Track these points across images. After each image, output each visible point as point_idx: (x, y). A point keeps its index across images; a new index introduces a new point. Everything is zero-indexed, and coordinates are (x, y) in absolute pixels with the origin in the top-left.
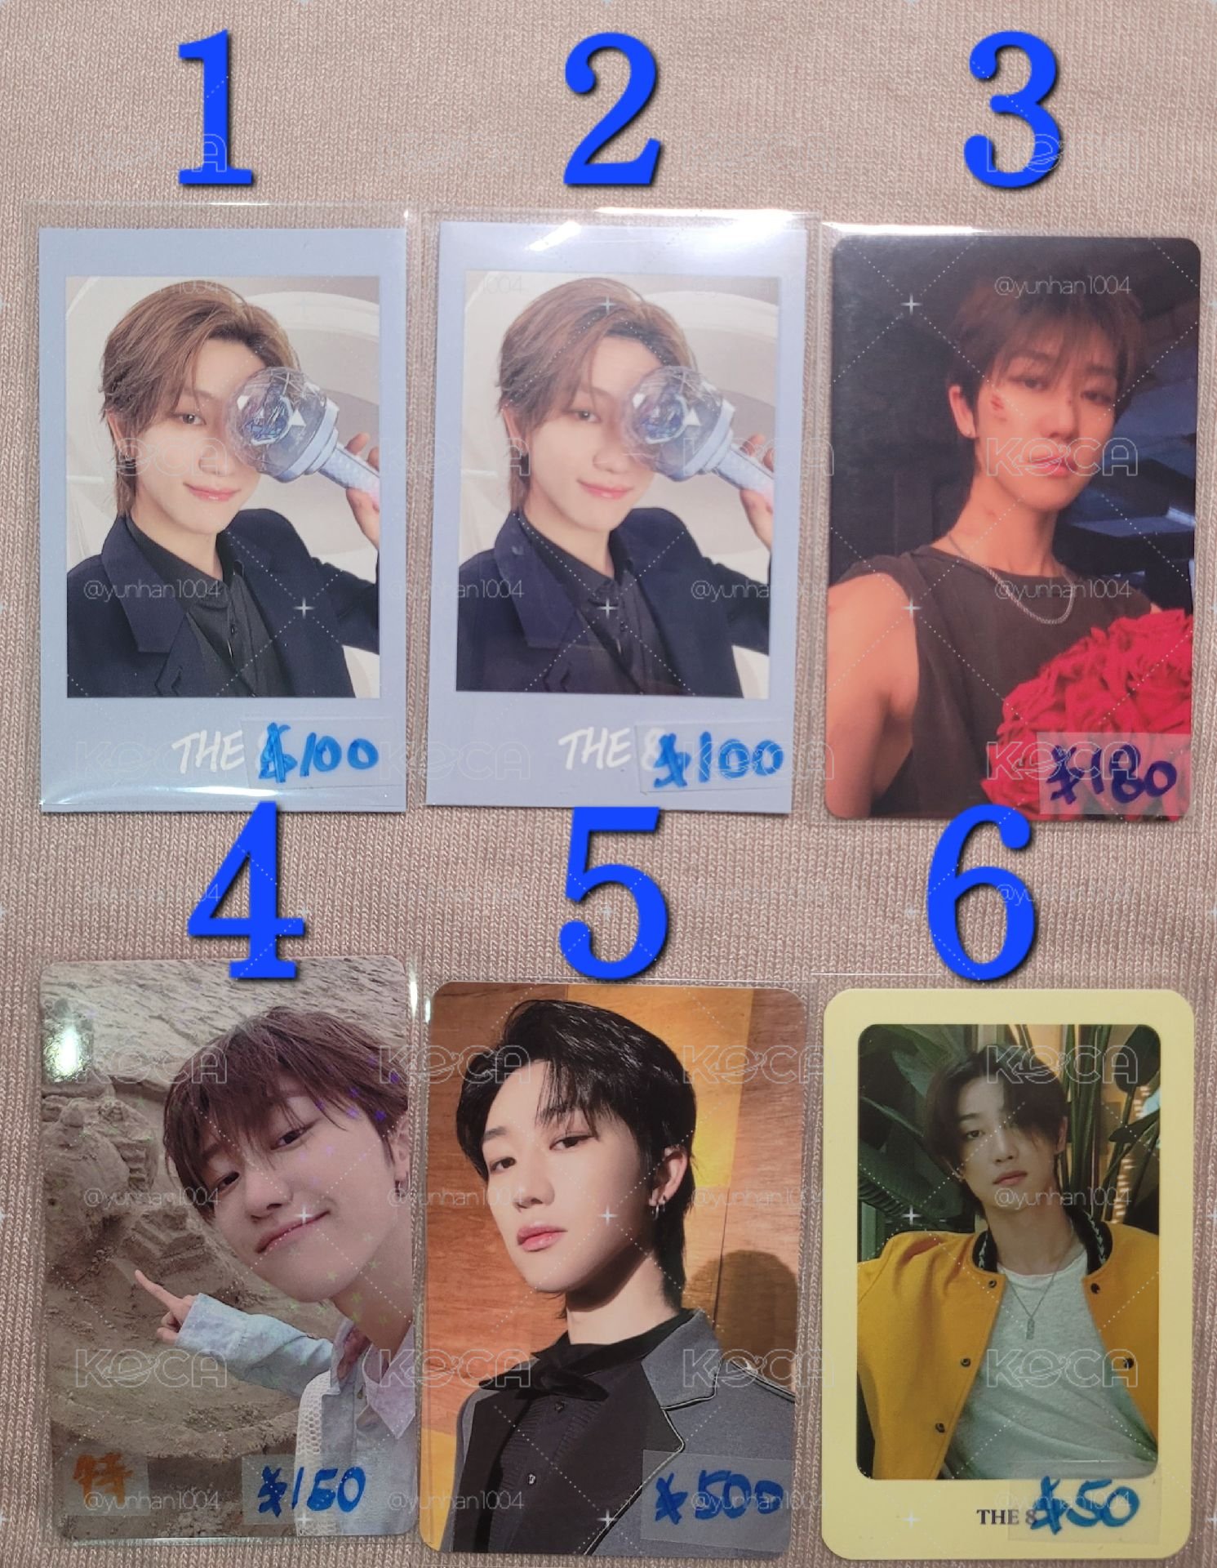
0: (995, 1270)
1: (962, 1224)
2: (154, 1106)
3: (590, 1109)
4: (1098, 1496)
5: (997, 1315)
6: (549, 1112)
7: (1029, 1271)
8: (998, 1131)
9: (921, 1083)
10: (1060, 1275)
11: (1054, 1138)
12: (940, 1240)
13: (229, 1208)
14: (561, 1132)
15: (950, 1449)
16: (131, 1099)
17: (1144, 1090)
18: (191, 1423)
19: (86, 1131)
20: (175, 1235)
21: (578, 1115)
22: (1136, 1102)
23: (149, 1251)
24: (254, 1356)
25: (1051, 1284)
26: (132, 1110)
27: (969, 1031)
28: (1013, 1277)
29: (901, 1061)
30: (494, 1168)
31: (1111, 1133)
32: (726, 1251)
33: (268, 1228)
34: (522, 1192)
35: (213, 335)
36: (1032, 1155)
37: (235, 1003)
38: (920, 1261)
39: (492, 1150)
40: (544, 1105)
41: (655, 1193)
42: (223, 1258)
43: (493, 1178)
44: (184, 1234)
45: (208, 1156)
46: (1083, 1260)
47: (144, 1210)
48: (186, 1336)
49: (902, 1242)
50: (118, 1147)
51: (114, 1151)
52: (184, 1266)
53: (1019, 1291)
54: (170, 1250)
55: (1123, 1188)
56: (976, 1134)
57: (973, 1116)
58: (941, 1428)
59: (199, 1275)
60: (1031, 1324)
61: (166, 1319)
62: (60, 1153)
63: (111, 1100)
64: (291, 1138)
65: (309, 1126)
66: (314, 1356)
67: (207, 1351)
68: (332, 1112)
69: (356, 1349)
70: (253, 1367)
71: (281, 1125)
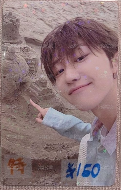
13: (61, 81)
16: (31, 45)
19: (16, 54)
20: (43, 88)
23: (34, 93)
24: (66, 128)
26: (31, 48)
33: (72, 87)
42: (58, 96)
44: (46, 88)
47: (34, 80)
48: (45, 121)
51: (25, 61)
52: (45, 99)
54: (41, 93)
59: (50, 102)
62: (8, 61)
63: (24, 45)
64: (81, 58)
65: (87, 55)
66: (85, 129)
67: (51, 126)
68: (94, 51)
69: (99, 126)
70: (66, 131)
71: (78, 54)
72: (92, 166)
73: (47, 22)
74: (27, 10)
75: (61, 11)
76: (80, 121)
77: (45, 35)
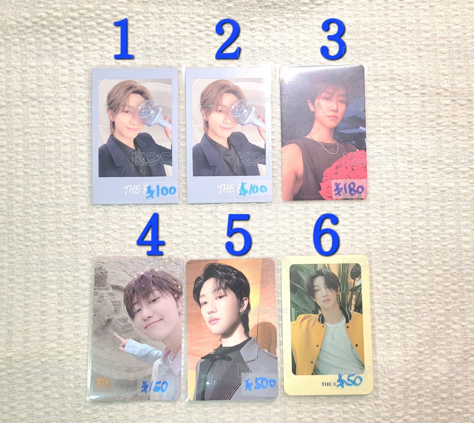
0: (323, 323)
1: (315, 312)
2: (121, 292)
3: (225, 289)
4: (352, 378)
5: (325, 334)
6: (215, 290)
7: (332, 323)
8: (323, 289)
9: (305, 278)
10: (339, 324)
11: (337, 291)
12: (310, 316)
13: (138, 317)
14: (218, 295)
15: (314, 368)
16: (116, 291)
17: (357, 279)
18: (126, 371)
19: (104, 298)
20: (125, 324)
21: (222, 290)
22: (356, 282)
23: (118, 328)
24: (143, 354)
25: (337, 327)
26: (116, 293)
27: (316, 265)
28: (328, 325)
29: (300, 273)
30: (202, 304)
31: (350, 289)
32: (259, 322)
33: (147, 323)
34: (209, 310)
35: (133, 93)
36: (332, 295)
37: (142, 268)
38: (306, 321)
39: (202, 300)
40: (214, 288)
41: (241, 309)
42: (136, 330)
43: (202, 307)
44: (127, 324)
45: (134, 305)
46: (345, 320)
47: (118, 317)
48: (126, 349)
49: (301, 316)
50: (112, 302)
51: (111, 303)
52: (126, 332)
53: (330, 328)
54: (123, 328)
55: (354, 302)
56: (318, 290)
57: (317, 286)
58: (312, 362)
59: (130, 334)
60: (333, 336)
61: (121, 345)
62: (98, 303)
63: (111, 290)
64: (154, 301)
65: (159, 298)
66: (157, 354)
67: (131, 353)
68: (164, 294)
69: (168, 353)
70: (142, 357)
71: (152, 297)
72: (162, 383)
73: (129, 273)
74: (114, 264)
75: (140, 265)
76: (153, 348)
77: (127, 283)
